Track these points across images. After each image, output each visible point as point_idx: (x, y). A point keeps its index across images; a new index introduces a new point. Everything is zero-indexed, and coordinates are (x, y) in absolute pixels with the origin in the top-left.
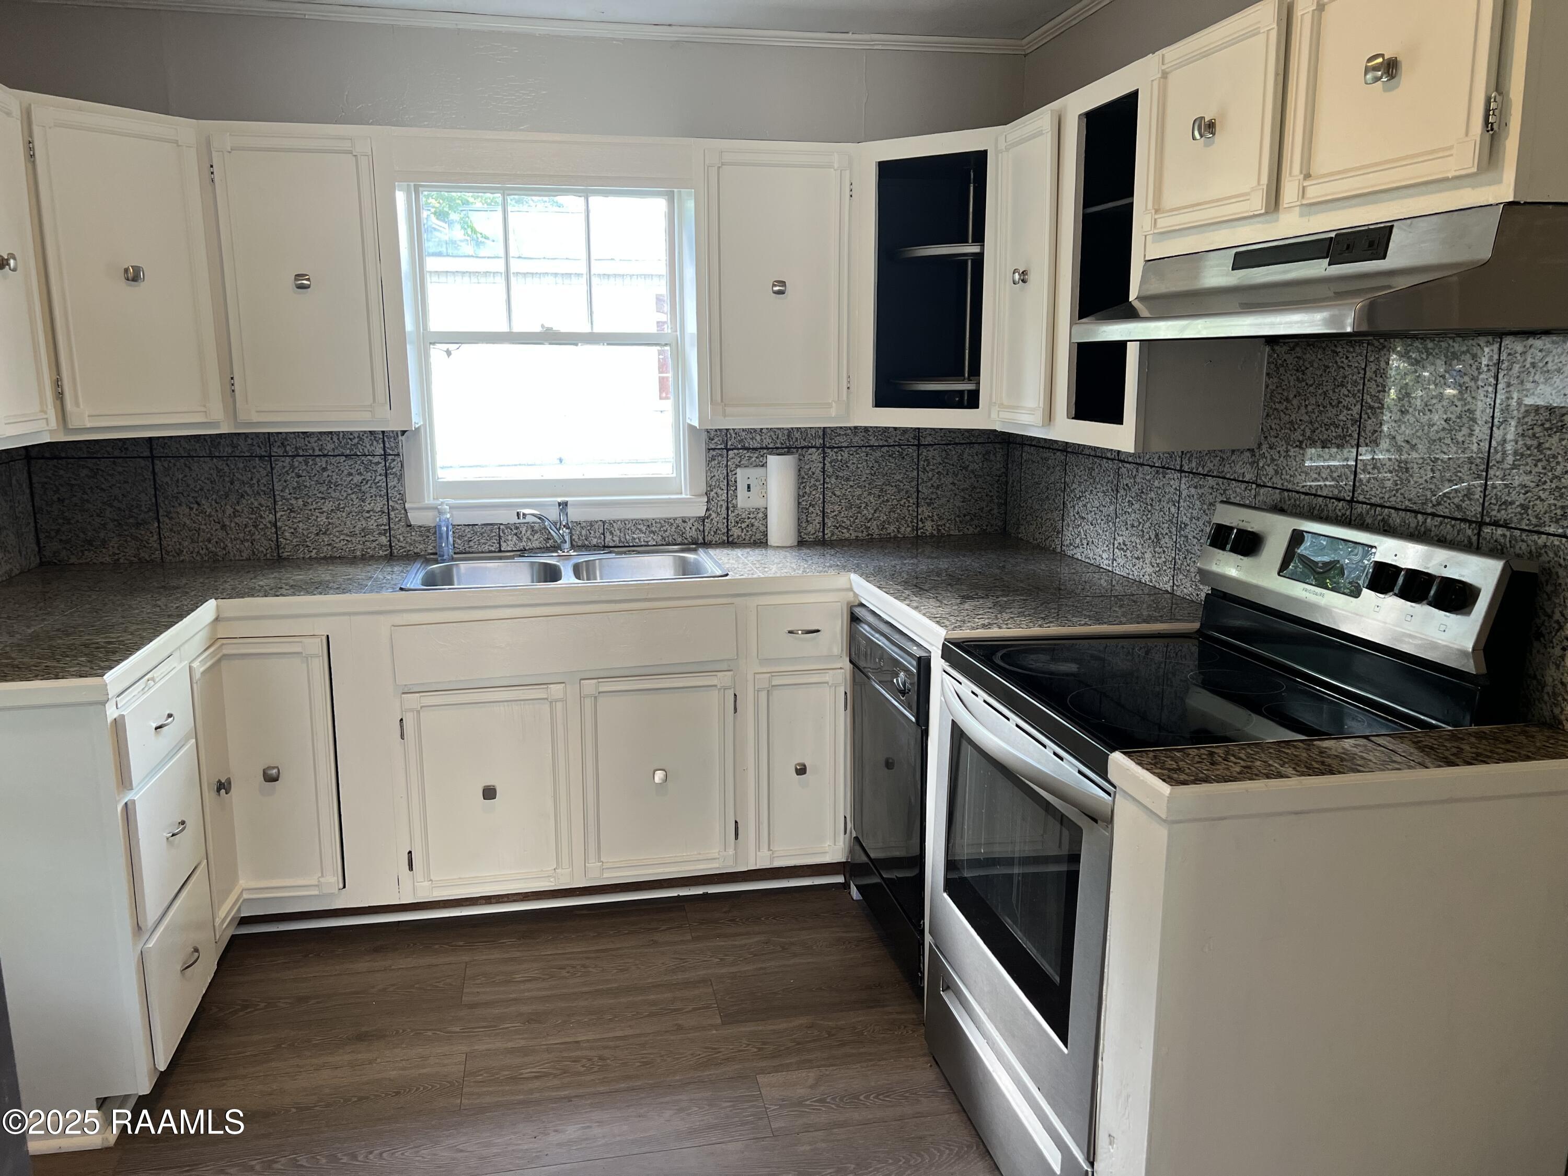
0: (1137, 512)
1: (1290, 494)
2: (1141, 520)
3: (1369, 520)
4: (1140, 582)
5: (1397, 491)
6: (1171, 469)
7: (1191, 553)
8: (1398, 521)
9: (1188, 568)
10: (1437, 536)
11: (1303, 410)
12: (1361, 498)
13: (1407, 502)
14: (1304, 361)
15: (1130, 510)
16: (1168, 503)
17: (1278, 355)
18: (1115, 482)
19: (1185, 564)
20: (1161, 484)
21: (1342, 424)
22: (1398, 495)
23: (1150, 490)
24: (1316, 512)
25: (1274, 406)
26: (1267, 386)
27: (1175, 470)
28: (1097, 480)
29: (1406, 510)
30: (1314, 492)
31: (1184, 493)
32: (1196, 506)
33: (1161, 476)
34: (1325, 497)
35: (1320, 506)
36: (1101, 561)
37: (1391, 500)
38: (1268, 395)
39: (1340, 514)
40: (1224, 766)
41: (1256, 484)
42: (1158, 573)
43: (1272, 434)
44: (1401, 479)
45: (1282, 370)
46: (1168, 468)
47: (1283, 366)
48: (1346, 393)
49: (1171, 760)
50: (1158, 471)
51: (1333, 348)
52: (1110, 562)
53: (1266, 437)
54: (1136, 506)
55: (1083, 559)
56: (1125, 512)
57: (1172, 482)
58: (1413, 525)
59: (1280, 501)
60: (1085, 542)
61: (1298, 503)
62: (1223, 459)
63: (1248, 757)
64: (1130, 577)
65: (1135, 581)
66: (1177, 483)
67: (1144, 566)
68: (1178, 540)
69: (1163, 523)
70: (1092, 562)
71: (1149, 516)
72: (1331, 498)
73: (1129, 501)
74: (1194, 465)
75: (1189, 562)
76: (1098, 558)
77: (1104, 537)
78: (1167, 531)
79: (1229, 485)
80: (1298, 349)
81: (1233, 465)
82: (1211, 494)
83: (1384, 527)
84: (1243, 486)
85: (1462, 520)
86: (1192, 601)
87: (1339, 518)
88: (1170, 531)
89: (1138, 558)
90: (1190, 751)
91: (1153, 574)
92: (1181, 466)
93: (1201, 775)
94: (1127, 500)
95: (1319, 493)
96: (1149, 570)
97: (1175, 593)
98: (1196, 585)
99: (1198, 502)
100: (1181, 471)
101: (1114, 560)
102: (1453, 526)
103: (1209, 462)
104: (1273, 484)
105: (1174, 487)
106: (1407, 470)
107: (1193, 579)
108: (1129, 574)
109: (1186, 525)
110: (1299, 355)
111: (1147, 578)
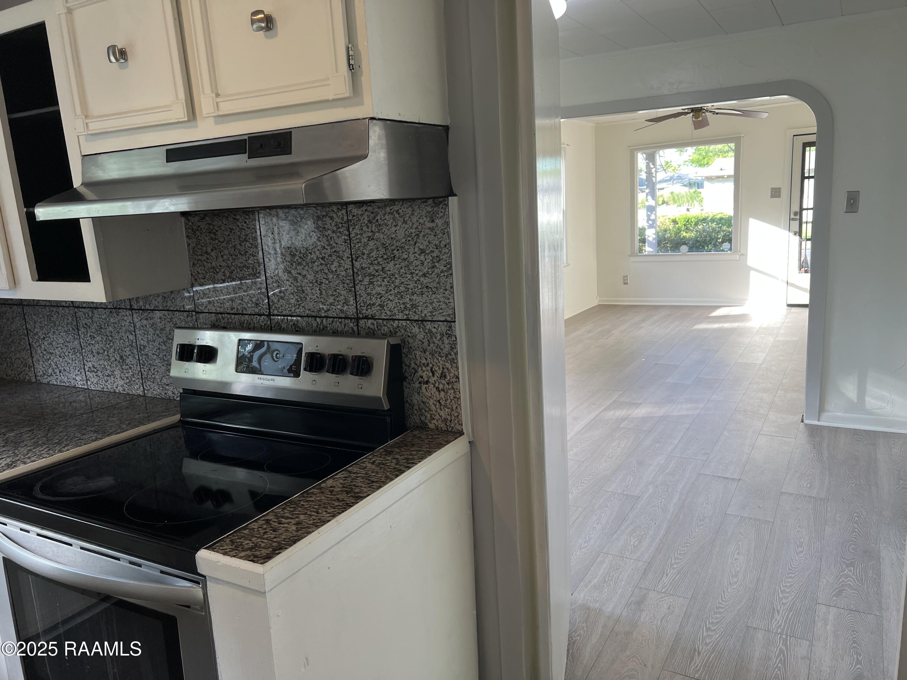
0: (100, 343)
1: (223, 315)
2: (105, 348)
3: (284, 326)
4: (115, 392)
5: (299, 305)
6: (122, 309)
7: (154, 366)
8: (304, 324)
9: (153, 376)
10: (331, 329)
11: (221, 259)
12: (276, 312)
13: (307, 312)
14: (214, 226)
15: (93, 342)
16: (126, 333)
17: (192, 223)
18: (75, 323)
19: (151, 374)
20: (116, 320)
21: (251, 266)
22: (301, 307)
23: (108, 325)
24: (245, 325)
25: (197, 258)
26: (189, 245)
27: (126, 309)
28: (57, 323)
29: (308, 316)
30: (241, 312)
31: (138, 325)
32: (150, 333)
33: (115, 314)
34: (250, 315)
35: (248, 321)
36: (76, 383)
37: (296, 311)
38: (191, 251)
39: (263, 324)
40: (284, 529)
41: (195, 312)
42: (129, 384)
43: (200, 277)
44: (301, 298)
45: (198, 233)
46: (120, 309)
47: (198, 230)
48: (250, 245)
49: (246, 540)
50: (111, 312)
51: (234, 217)
52: (85, 382)
53: (196, 280)
54: (99, 338)
55: (59, 384)
56: (89, 344)
57: (125, 318)
58: (315, 325)
59: (217, 321)
60: (57, 371)
61: (230, 320)
62: (165, 298)
63: (292, 515)
64: (105, 390)
65: (110, 392)
66: (130, 318)
67: (116, 380)
68: (141, 358)
69: (125, 348)
70: (68, 384)
71: (111, 344)
72: (254, 315)
73: (90, 336)
74: (141, 304)
75: (153, 372)
76: (72, 381)
77: (74, 364)
78: (130, 353)
79: (174, 315)
80: (207, 218)
81: (173, 300)
82: (161, 322)
83: (295, 329)
84: (185, 314)
85: (346, 318)
86: (162, 398)
87: (263, 327)
88: (132, 353)
89: (109, 376)
90: (252, 526)
91: (125, 385)
92: (131, 306)
93: (274, 544)
94: (88, 335)
95: (245, 312)
96: (121, 382)
97: (146, 395)
98: (163, 387)
99: (150, 329)
100: (131, 309)
101: (87, 380)
102: (341, 322)
103: (153, 300)
104: (209, 310)
105: (128, 321)
106: (303, 291)
107: (160, 383)
108: (103, 388)
109: (145, 347)
110: (209, 222)
111: (120, 389)
